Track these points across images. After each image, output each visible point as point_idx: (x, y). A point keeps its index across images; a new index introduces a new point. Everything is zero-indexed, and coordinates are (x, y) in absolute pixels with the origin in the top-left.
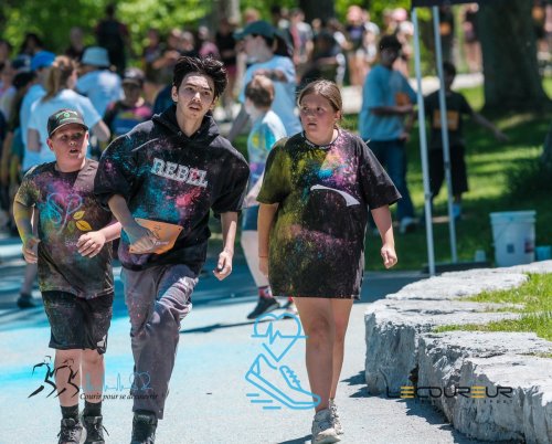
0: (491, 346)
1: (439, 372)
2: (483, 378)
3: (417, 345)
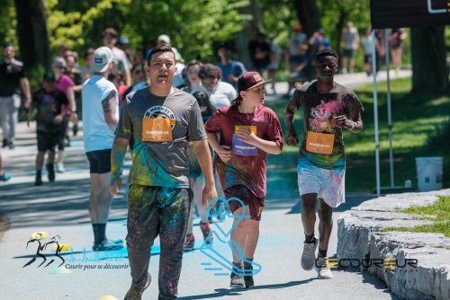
0: (415, 241)
3: (369, 239)
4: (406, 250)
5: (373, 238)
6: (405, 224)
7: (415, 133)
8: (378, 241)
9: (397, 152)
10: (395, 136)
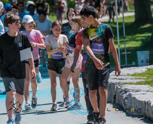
0: (136, 89)
1: (122, 96)
2: (134, 98)
3: (116, 88)
4: (132, 93)
5: (117, 88)
6: (131, 81)
7: (136, 41)
8: (119, 89)
9: (128, 49)
10: (127, 42)
